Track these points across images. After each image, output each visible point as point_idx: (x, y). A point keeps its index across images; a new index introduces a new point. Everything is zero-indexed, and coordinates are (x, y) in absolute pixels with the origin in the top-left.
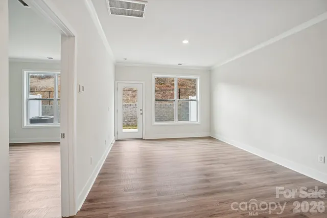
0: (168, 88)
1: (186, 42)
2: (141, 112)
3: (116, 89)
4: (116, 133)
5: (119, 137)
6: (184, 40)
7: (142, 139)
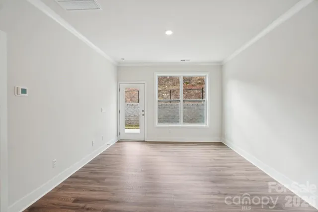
0: (194, 88)
1: (169, 33)
2: (143, 113)
3: (118, 90)
4: (119, 134)
5: (122, 138)
6: (166, 31)
7: (143, 142)
